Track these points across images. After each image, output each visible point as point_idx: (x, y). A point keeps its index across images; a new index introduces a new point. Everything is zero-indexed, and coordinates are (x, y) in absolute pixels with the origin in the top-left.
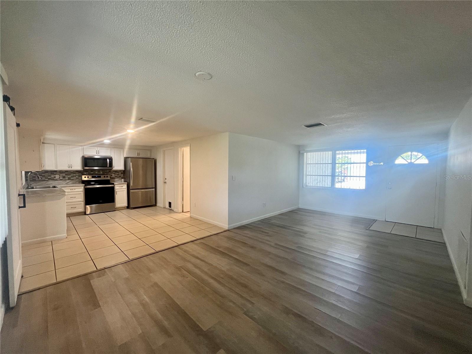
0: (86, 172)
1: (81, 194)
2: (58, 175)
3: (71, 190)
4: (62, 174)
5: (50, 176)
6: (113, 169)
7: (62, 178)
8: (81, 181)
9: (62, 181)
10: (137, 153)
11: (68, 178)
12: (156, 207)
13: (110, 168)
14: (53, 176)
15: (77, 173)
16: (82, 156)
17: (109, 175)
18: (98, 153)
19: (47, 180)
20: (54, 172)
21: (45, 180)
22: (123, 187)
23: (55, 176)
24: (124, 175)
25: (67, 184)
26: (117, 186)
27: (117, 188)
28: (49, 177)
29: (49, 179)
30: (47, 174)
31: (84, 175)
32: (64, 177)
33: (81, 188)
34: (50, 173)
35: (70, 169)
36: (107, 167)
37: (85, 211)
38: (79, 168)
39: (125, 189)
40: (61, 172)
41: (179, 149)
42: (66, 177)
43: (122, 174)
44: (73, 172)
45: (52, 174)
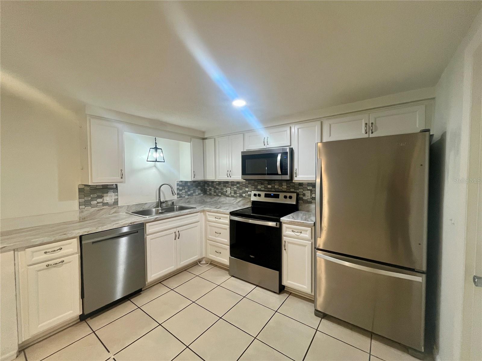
1: (226, 228)
2: (230, 188)
3: (215, 218)
4: (233, 187)
6: (294, 177)
10: (364, 125)
11: (239, 195)
13: (285, 177)
15: (249, 186)
17: (295, 194)
18: (266, 143)
19: (220, 194)
22: (302, 236)
23: (226, 189)
26: (287, 228)
27: (288, 232)
28: (222, 191)
29: (222, 194)
30: (220, 186)
32: (235, 192)
33: (227, 218)
34: (223, 185)
36: (278, 174)
38: (239, 177)
39: (309, 240)
40: (233, 183)
42: (237, 192)
45: (224, 187)
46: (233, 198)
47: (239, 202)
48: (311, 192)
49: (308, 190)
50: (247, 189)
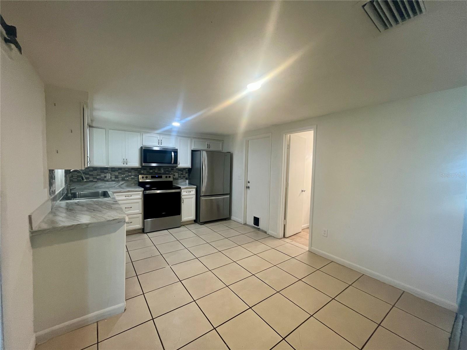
0: (144, 169)
1: (138, 202)
2: (110, 174)
3: (125, 196)
4: (114, 173)
5: (100, 175)
6: (178, 166)
7: (114, 179)
8: (137, 182)
9: (115, 182)
10: (206, 144)
11: (121, 179)
12: (230, 220)
13: (175, 165)
14: (103, 175)
15: (132, 171)
16: (139, 148)
17: (172, 175)
18: (160, 143)
19: (96, 180)
20: (103, 170)
21: (92, 181)
22: (191, 193)
23: (105, 175)
24: (189, 175)
25: (120, 186)
26: (184, 191)
27: (184, 193)
28: (98, 177)
29: (98, 179)
30: (96, 172)
31: (141, 174)
32: (116, 177)
33: (139, 194)
34: (100, 171)
35: (125, 166)
36: (171, 163)
37: (143, 228)
38: (136, 164)
39: (194, 195)
40: (113, 169)
41: (284, 135)
42: (119, 177)
43: (186, 173)
44: (127, 169)
45: (101, 173)
46: (114, 182)
47: (122, 184)
48: (178, 173)
49: (177, 172)
50: (130, 174)
